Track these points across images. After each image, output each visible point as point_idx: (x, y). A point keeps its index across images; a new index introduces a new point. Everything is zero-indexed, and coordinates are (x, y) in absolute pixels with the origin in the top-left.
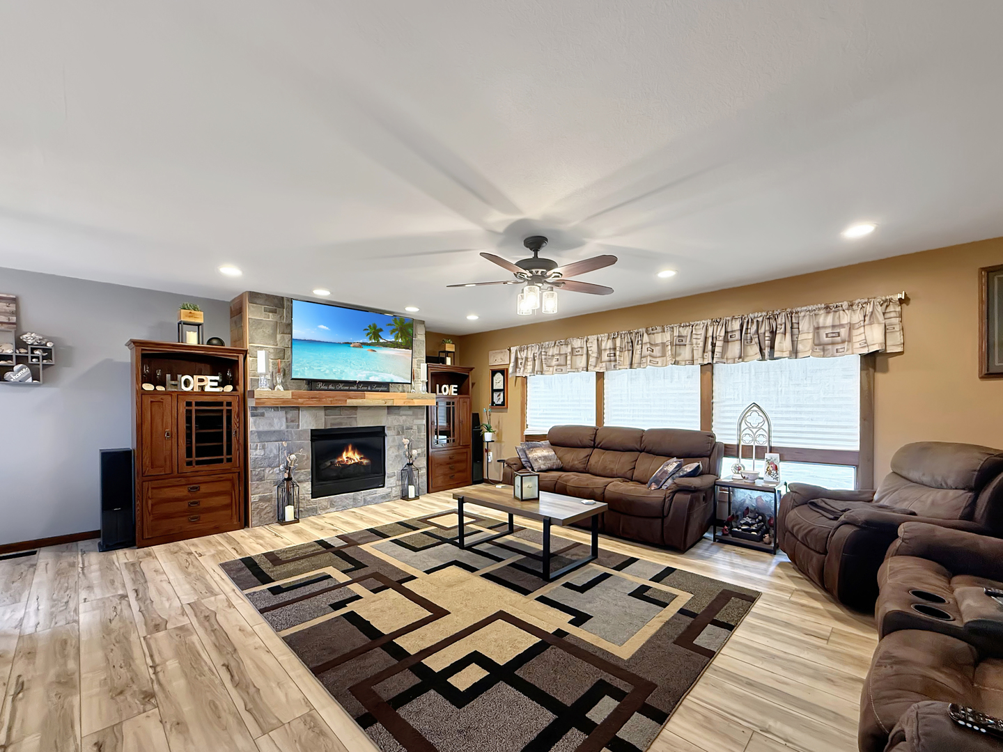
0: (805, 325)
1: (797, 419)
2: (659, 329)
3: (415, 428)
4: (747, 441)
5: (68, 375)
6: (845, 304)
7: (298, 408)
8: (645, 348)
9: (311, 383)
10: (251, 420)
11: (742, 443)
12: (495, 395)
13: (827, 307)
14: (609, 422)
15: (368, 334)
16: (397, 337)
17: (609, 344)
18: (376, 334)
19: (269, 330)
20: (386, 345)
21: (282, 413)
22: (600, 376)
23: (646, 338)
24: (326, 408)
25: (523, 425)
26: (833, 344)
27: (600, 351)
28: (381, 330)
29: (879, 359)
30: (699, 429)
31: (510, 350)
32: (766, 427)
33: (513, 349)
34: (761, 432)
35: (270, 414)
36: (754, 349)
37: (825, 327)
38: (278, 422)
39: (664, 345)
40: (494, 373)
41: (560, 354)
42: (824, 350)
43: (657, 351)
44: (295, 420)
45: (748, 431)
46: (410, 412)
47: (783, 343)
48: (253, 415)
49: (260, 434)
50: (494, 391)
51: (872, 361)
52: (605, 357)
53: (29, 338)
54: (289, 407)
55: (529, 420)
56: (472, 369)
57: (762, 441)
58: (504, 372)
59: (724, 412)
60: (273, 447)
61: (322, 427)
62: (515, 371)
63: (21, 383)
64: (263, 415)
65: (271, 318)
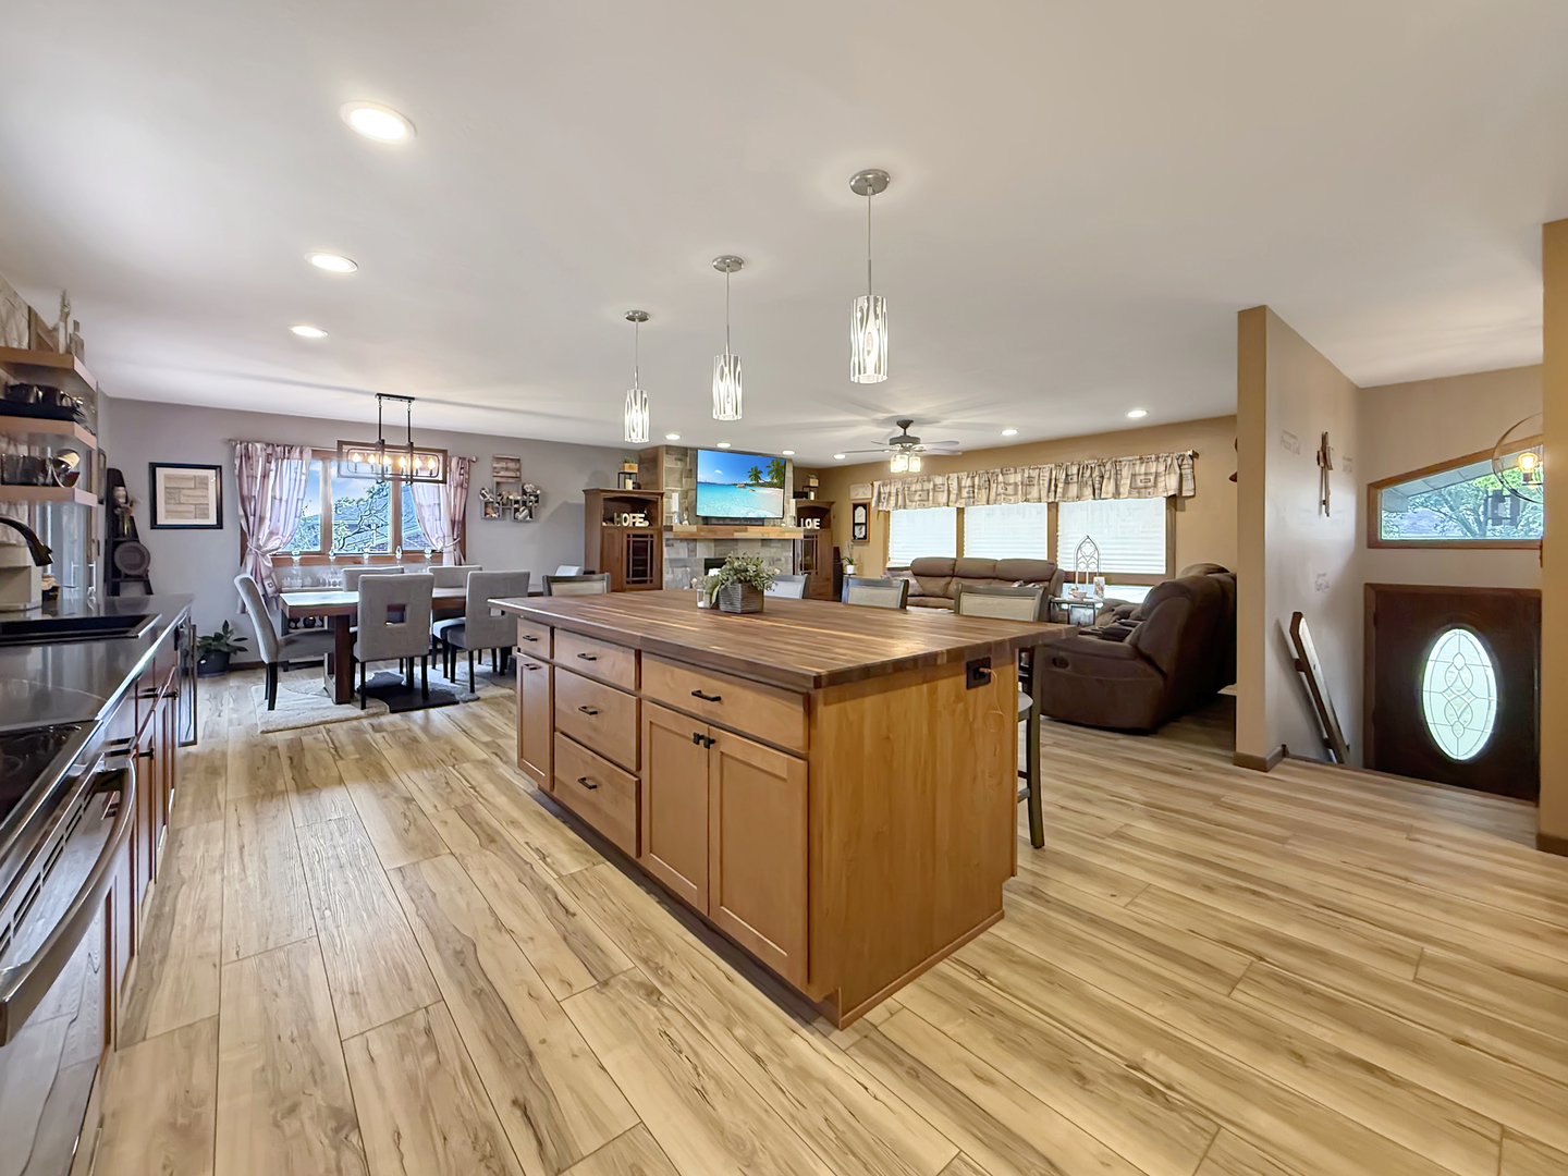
0: (1126, 472)
1: (1121, 549)
2: (1012, 470)
3: (783, 559)
4: (1082, 568)
5: (545, 513)
6: (1153, 457)
7: (695, 540)
8: (1000, 487)
9: (706, 520)
10: (665, 549)
11: (1078, 570)
12: (857, 528)
13: (1141, 459)
14: (967, 555)
15: (751, 476)
16: (772, 478)
17: (967, 482)
18: (756, 475)
19: (677, 475)
20: (763, 485)
21: (685, 544)
22: (960, 511)
23: (1001, 478)
24: (715, 540)
25: (886, 558)
26: (1146, 488)
27: (960, 488)
28: (761, 472)
29: (1179, 502)
30: (1046, 559)
31: (872, 485)
32: (1096, 556)
33: (876, 484)
34: (1093, 560)
35: (678, 544)
36: (1089, 491)
37: (1140, 475)
38: (682, 551)
39: (1016, 484)
40: (855, 506)
41: (922, 490)
42: (1139, 493)
43: (1010, 489)
44: (694, 550)
45: (1083, 559)
46: (779, 545)
47: (1109, 487)
48: (667, 545)
49: (672, 561)
50: (855, 524)
51: (1174, 502)
52: (965, 494)
53: (529, 488)
54: (691, 540)
55: (891, 554)
56: (833, 503)
57: (1094, 568)
58: (864, 506)
60: (679, 572)
61: (712, 557)
62: (878, 505)
63: (524, 521)
64: (672, 545)
65: (680, 465)
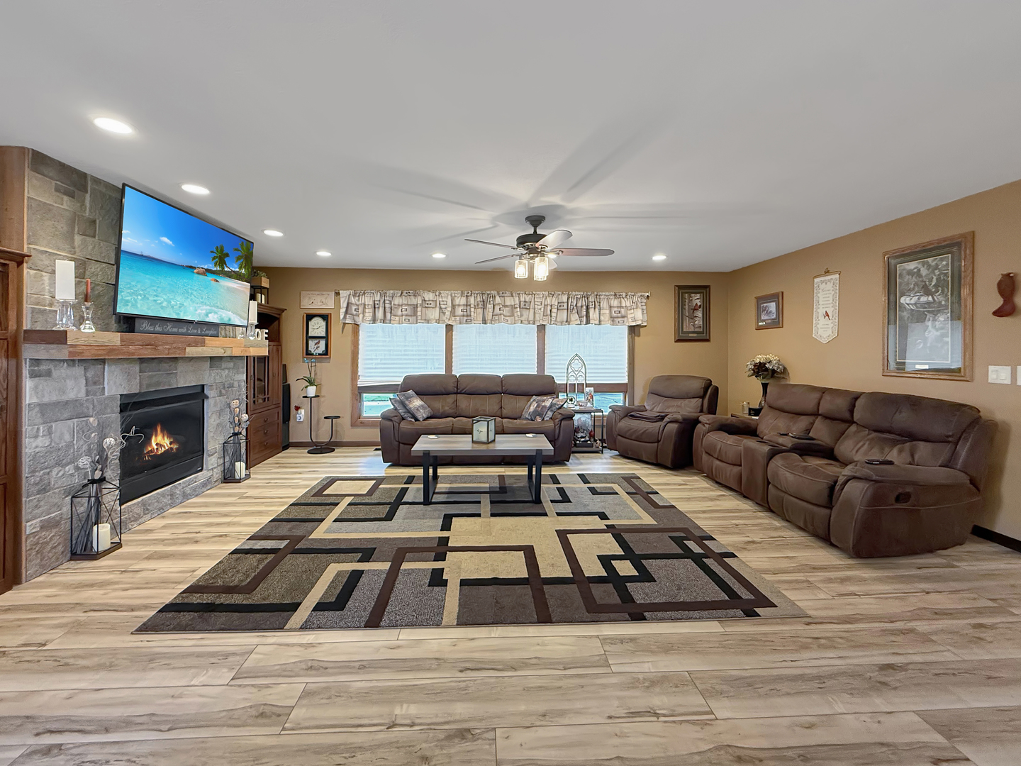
0: (604, 304)
1: (595, 364)
2: (508, 294)
3: (236, 384)
4: (572, 380)
6: (624, 295)
7: (103, 361)
8: (497, 308)
9: (128, 323)
10: (28, 384)
11: (569, 382)
12: (312, 343)
13: (615, 295)
14: (457, 372)
15: (214, 259)
16: (240, 268)
17: (463, 301)
18: (221, 261)
19: (62, 226)
20: (230, 275)
21: (78, 370)
22: (449, 328)
23: (498, 300)
24: (142, 360)
25: (355, 375)
26: (618, 317)
27: (453, 307)
28: (227, 255)
29: (636, 328)
31: (338, 294)
32: (583, 370)
33: (343, 293)
34: (581, 374)
35: (62, 371)
36: (575, 317)
37: (614, 307)
38: (73, 385)
39: (513, 307)
40: (310, 317)
41: (408, 305)
42: (613, 321)
43: (506, 311)
44: (98, 381)
45: (572, 374)
46: (231, 365)
47: (594, 314)
48: (33, 375)
49: (43, 408)
50: (308, 338)
51: (634, 330)
52: (459, 311)
54: (95, 361)
55: (361, 371)
56: (283, 310)
57: (581, 380)
58: (325, 317)
59: (552, 360)
60: (64, 430)
61: (135, 390)
62: (345, 317)
64: (48, 374)
65: (66, 204)
